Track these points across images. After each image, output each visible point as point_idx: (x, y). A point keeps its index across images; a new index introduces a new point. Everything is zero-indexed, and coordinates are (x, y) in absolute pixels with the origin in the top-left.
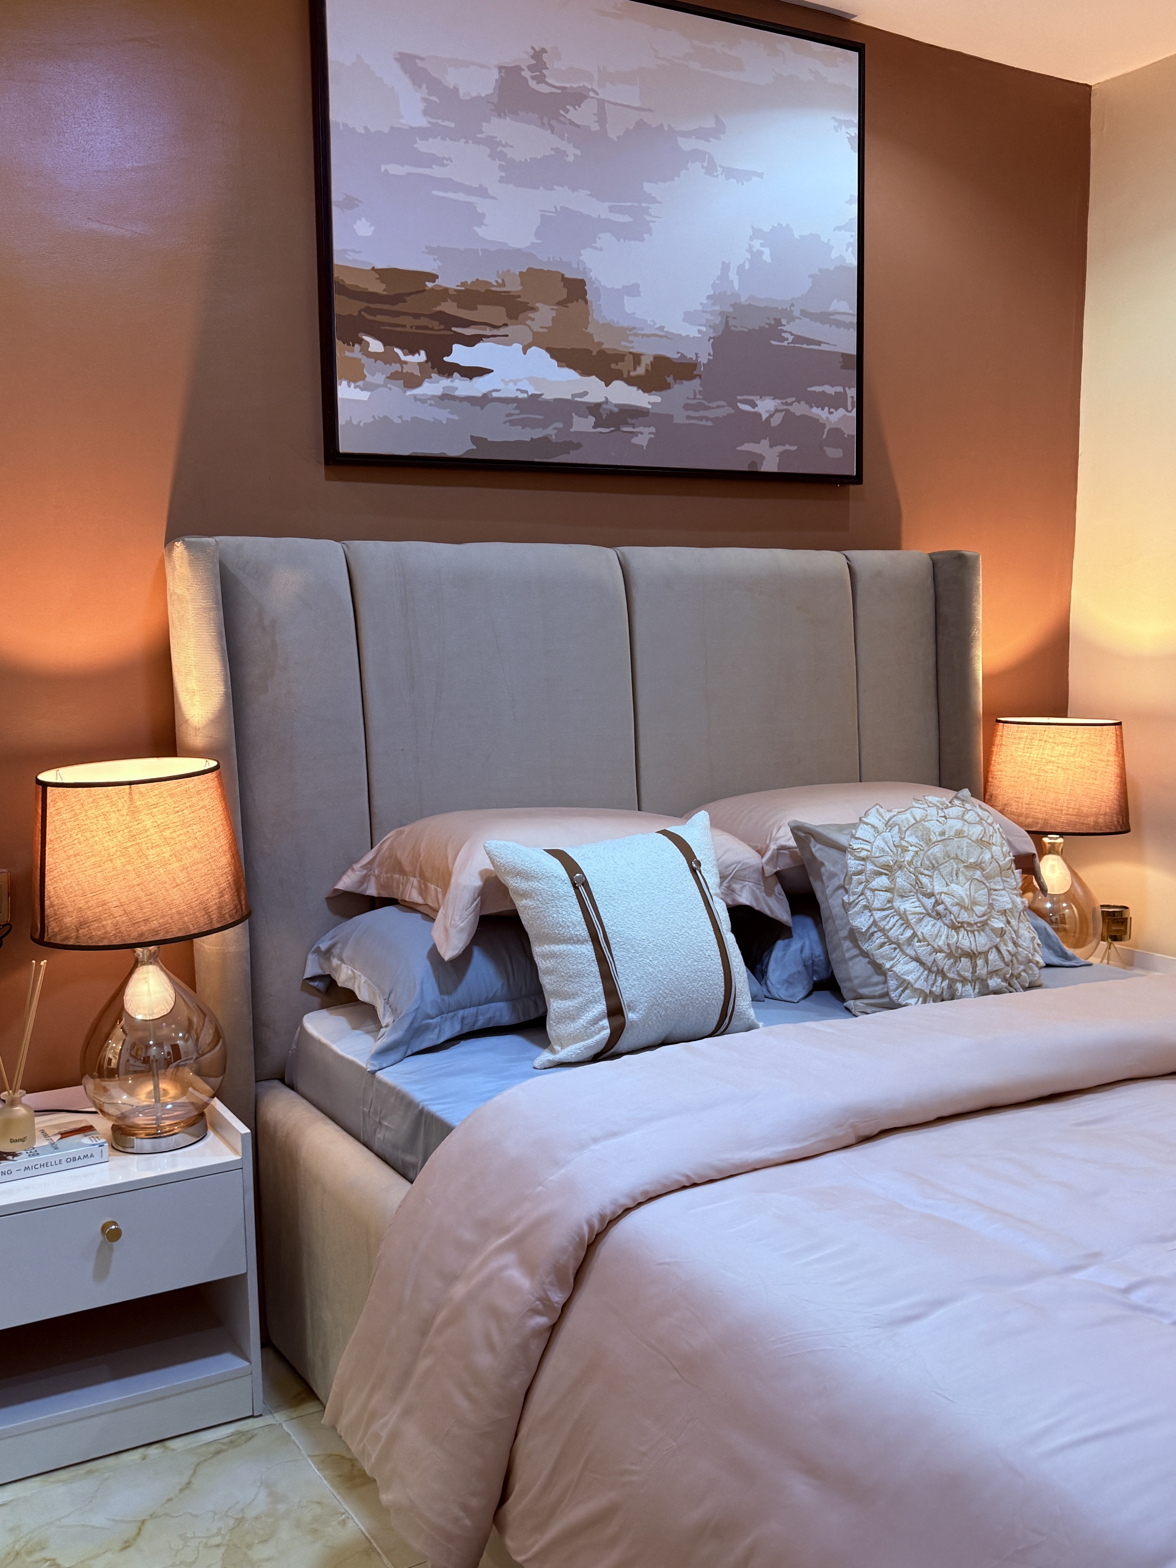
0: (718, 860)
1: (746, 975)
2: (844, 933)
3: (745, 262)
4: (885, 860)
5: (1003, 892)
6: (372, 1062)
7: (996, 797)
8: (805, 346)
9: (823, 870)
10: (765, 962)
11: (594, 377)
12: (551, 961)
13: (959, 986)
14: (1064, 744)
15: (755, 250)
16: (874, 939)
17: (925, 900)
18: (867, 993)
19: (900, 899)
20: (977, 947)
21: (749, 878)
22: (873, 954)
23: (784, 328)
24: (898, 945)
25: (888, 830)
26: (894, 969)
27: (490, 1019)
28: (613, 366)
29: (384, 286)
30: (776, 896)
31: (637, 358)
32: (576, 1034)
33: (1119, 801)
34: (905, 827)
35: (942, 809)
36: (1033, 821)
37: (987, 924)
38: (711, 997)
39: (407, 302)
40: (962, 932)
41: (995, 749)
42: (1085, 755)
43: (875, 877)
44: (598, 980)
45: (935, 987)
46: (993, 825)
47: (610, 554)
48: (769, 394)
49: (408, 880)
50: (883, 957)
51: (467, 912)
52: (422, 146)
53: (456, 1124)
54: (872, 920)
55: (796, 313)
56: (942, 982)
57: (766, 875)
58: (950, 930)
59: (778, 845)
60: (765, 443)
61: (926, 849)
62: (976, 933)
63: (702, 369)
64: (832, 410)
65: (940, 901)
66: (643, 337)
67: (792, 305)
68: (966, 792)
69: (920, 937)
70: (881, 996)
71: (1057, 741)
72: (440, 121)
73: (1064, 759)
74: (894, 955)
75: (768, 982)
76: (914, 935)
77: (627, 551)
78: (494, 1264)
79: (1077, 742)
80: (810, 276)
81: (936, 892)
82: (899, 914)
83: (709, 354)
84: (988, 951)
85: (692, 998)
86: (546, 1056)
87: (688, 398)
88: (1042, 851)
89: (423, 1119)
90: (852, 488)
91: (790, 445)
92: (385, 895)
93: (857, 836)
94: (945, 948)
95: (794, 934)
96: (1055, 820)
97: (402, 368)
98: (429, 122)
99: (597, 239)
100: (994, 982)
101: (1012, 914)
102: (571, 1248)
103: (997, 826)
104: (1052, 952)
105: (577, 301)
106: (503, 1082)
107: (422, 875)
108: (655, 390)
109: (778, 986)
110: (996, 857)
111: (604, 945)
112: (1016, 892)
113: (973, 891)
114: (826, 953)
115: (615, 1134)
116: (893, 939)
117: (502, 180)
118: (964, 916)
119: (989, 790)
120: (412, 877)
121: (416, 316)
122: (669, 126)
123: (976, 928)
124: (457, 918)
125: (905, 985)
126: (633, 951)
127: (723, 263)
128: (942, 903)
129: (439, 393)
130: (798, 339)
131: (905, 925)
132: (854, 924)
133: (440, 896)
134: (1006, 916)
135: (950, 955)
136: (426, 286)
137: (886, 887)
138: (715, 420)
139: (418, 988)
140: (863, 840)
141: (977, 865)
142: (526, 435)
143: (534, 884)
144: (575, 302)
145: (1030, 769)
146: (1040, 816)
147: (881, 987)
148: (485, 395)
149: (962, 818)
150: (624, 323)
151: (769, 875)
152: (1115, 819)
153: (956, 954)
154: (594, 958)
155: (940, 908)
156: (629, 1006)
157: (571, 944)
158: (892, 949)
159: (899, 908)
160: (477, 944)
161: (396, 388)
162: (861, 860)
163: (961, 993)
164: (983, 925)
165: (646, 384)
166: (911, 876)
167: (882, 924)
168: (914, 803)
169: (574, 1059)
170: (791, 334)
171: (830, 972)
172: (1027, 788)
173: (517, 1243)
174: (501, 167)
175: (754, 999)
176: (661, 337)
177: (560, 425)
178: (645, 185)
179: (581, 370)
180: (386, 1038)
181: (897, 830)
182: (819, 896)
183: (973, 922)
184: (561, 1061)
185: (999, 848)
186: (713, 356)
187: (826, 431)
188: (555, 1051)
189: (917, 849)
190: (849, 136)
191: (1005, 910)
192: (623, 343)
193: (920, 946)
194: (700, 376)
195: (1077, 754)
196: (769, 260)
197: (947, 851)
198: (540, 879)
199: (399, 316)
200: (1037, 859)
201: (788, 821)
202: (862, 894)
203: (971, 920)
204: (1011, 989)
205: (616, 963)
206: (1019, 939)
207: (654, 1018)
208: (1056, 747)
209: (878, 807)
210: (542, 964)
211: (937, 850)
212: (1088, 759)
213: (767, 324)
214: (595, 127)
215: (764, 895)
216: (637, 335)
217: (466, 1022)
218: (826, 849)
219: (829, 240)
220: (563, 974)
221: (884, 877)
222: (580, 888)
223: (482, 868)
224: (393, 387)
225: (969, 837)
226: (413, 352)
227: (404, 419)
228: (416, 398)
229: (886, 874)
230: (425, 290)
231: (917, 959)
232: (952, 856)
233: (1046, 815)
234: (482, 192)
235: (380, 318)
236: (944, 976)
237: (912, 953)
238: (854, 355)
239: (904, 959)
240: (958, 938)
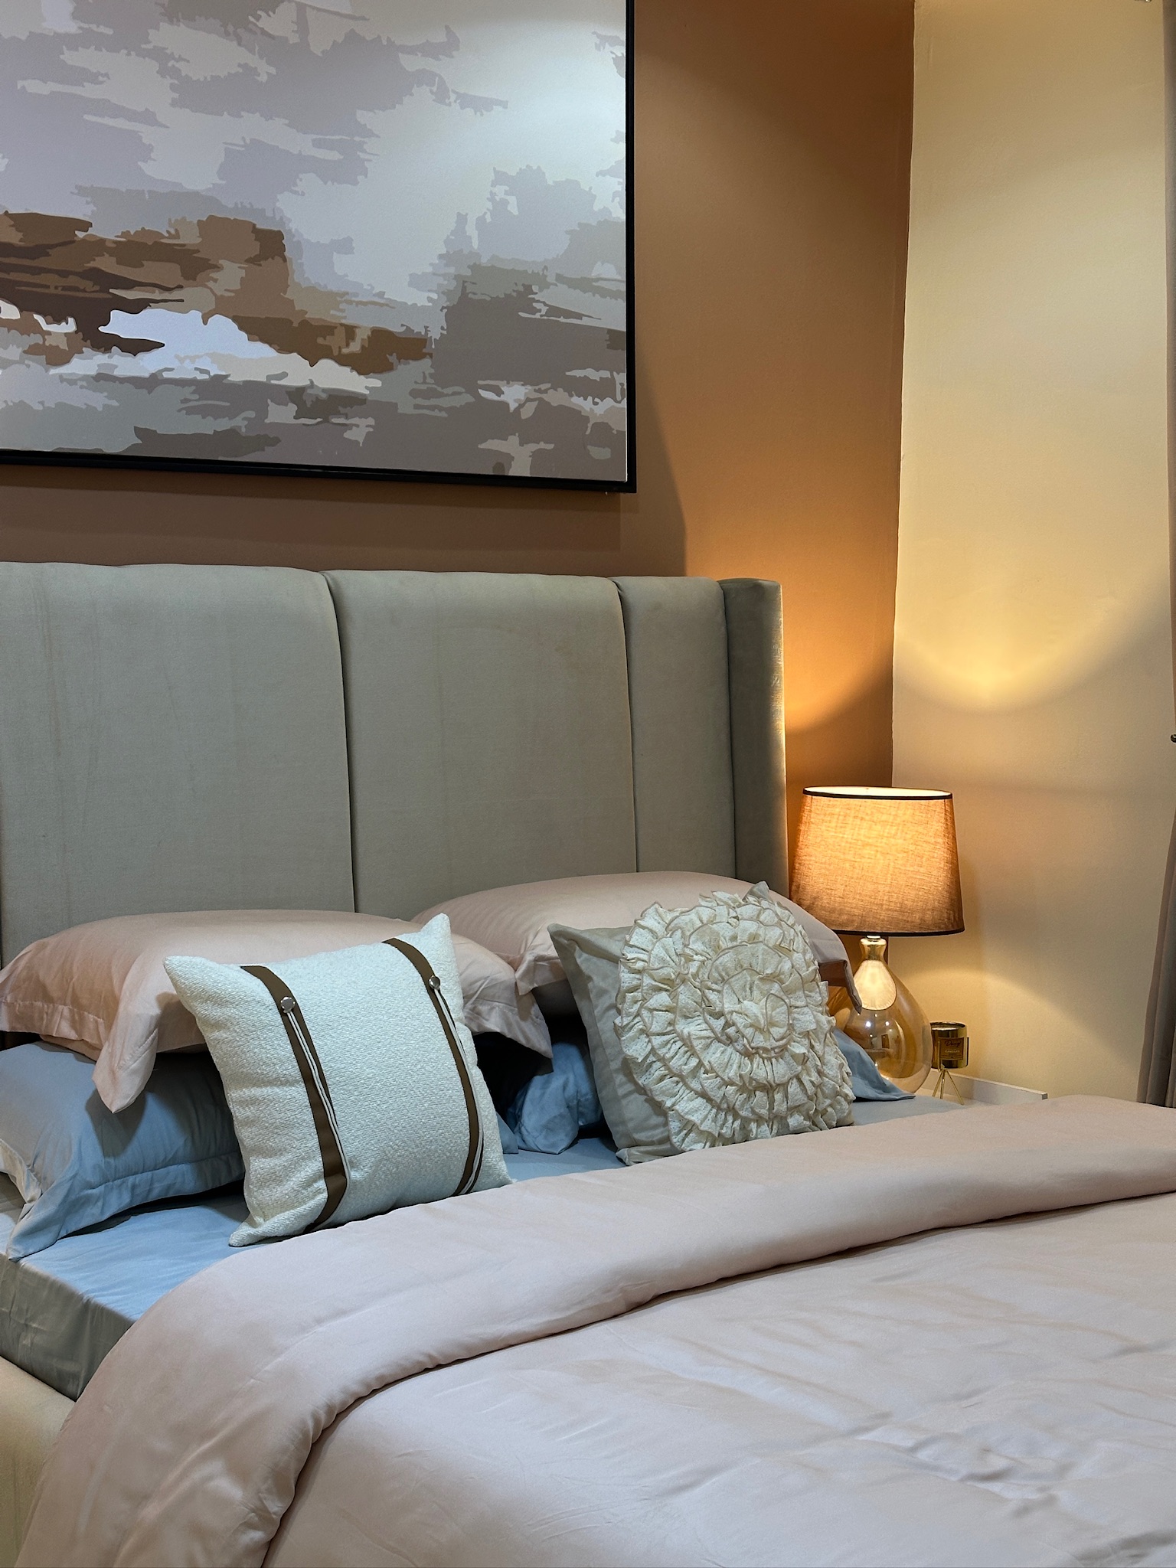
0: (461, 975)
1: (496, 1120)
2: (615, 1065)
3: (485, 213)
4: (666, 972)
5: (806, 1010)
6: (15, 1247)
7: (804, 889)
8: (562, 320)
9: (590, 985)
10: (519, 1104)
11: (295, 355)
12: (252, 1108)
13: (753, 1126)
14: (885, 823)
15: (497, 198)
16: (653, 1071)
17: (712, 1021)
18: (644, 1139)
19: (683, 1021)
20: (774, 1077)
21: (499, 997)
22: (650, 1090)
23: (536, 297)
24: (681, 1078)
25: (668, 935)
26: (677, 1107)
27: (169, 1187)
28: (320, 340)
29: (20, 235)
30: (532, 1019)
31: (350, 331)
32: (284, 1200)
33: (950, 893)
34: (689, 931)
35: (734, 908)
36: (847, 920)
37: (787, 1049)
38: (453, 1149)
39: (50, 255)
40: (757, 1060)
41: (803, 828)
42: (908, 836)
43: (654, 993)
44: (312, 1130)
45: (725, 1128)
46: (795, 927)
47: (318, 580)
48: (517, 379)
49: (55, 1009)
50: (663, 1093)
51: (141, 1049)
52: (70, 57)
53: (134, 1317)
54: (649, 1047)
55: (551, 279)
56: (733, 1123)
57: (520, 994)
58: (743, 1057)
59: (536, 955)
60: (514, 440)
61: (714, 958)
62: (774, 1060)
63: (433, 347)
64: (597, 400)
65: (731, 1022)
66: (357, 306)
67: (546, 268)
68: (763, 885)
69: (708, 1067)
70: (661, 1142)
71: (875, 819)
72: (94, 27)
73: (884, 840)
74: (677, 1090)
75: (523, 1129)
76: (700, 1064)
77: (341, 576)
78: (197, 1475)
79: (898, 820)
80: (567, 232)
81: (726, 1010)
82: (682, 1039)
83: (442, 328)
84: (788, 1082)
85: (430, 1151)
86: (244, 1231)
87: (416, 382)
88: (858, 956)
89: (89, 1316)
90: (624, 497)
91: (546, 442)
92: (21, 1029)
93: (631, 943)
94: (737, 1081)
95: (554, 1068)
96: (874, 917)
97: (44, 340)
98: (80, 28)
99: (298, 181)
100: (794, 1121)
101: (817, 1036)
102: (292, 1448)
103: (799, 928)
104: (867, 1082)
105: (273, 259)
106: (194, 1264)
107: (76, 1002)
108: (374, 372)
109: (536, 1134)
110: (798, 966)
111: (319, 1085)
112: (821, 1009)
113: (769, 1009)
114: (595, 1091)
115: (343, 1313)
116: (674, 1070)
117: (174, 103)
118: (760, 1041)
119: (795, 879)
120: (61, 1005)
121: (64, 274)
122: (389, 40)
123: (773, 1055)
124: (127, 1057)
125: (689, 1127)
126: (356, 1093)
127: (459, 214)
128: (734, 1024)
129: (93, 373)
130: (554, 311)
131: (689, 1053)
132: (628, 1052)
133: (102, 1029)
134: (809, 1039)
135: (742, 1089)
136: (76, 235)
137: (667, 1006)
138: (449, 410)
139: (75, 1148)
140: (639, 948)
141: (775, 978)
142: (208, 426)
143: (230, 1011)
144: (270, 259)
145: (844, 853)
146: (856, 912)
147: (662, 1129)
148: (153, 376)
149: (757, 919)
150: (333, 287)
151: (523, 994)
152: (945, 915)
153: (749, 1087)
154: (308, 1103)
155: (731, 1031)
156: (351, 1162)
157: (278, 1087)
158: (673, 1082)
159: (682, 1031)
160: (151, 1091)
161: (35, 367)
162: (636, 973)
163: (756, 1134)
164: (782, 1050)
165: (361, 364)
166: (696, 991)
167: (662, 1052)
168: (700, 900)
169: (281, 1232)
170: (544, 303)
171: (599, 1113)
172: (840, 878)
173: (225, 1449)
174: (173, 87)
175: (506, 1151)
176: (382, 305)
177: (251, 414)
178: (359, 113)
179: (278, 346)
180: (32, 1216)
181: (680, 936)
182: (586, 1018)
183: (769, 1047)
184: (266, 1235)
185: (801, 956)
186: (447, 330)
187: (590, 425)
188: (256, 1223)
189: (704, 958)
190: (614, 56)
191: (808, 1032)
192: (332, 312)
193: (708, 1079)
194: (431, 356)
195: (899, 834)
196: (515, 212)
197: (739, 961)
198: (237, 1005)
199: (39, 274)
200: (849, 968)
201: (547, 925)
202: (638, 1015)
203: (768, 1045)
204: (816, 1128)
205: (335, 1108)
206: (824, 1067)
207: (383, 1177)
208: (874, 826)
209: (657, 906)
210: (238, 1112)
211: (727, 959)
212: (912, 841)
213: (514, 291)
214: (294, 39)
215: (517, 1017)
216: (350, 302)
217: (138, 1191)
218: (595, 959)
219: (591, 188)
220: (267, 1125)
221: (664, 994)
222: (289, 1014)
223: (160, 992)
224: (30, 363)
225: (766, 942)
226: (58, 320)
227: (46, 405)
228: (62, 378)
229: (667, 990)
230: (74, 242)
231: (703, 1095)
232: (745, 966)
233: (864, 911)
234: (148, 118)
235: (14, 276)
236: (736, 1116)
237: (698, 1087)
238: (623, 332)
239: (687, 1095)
240: (752, 1067)
